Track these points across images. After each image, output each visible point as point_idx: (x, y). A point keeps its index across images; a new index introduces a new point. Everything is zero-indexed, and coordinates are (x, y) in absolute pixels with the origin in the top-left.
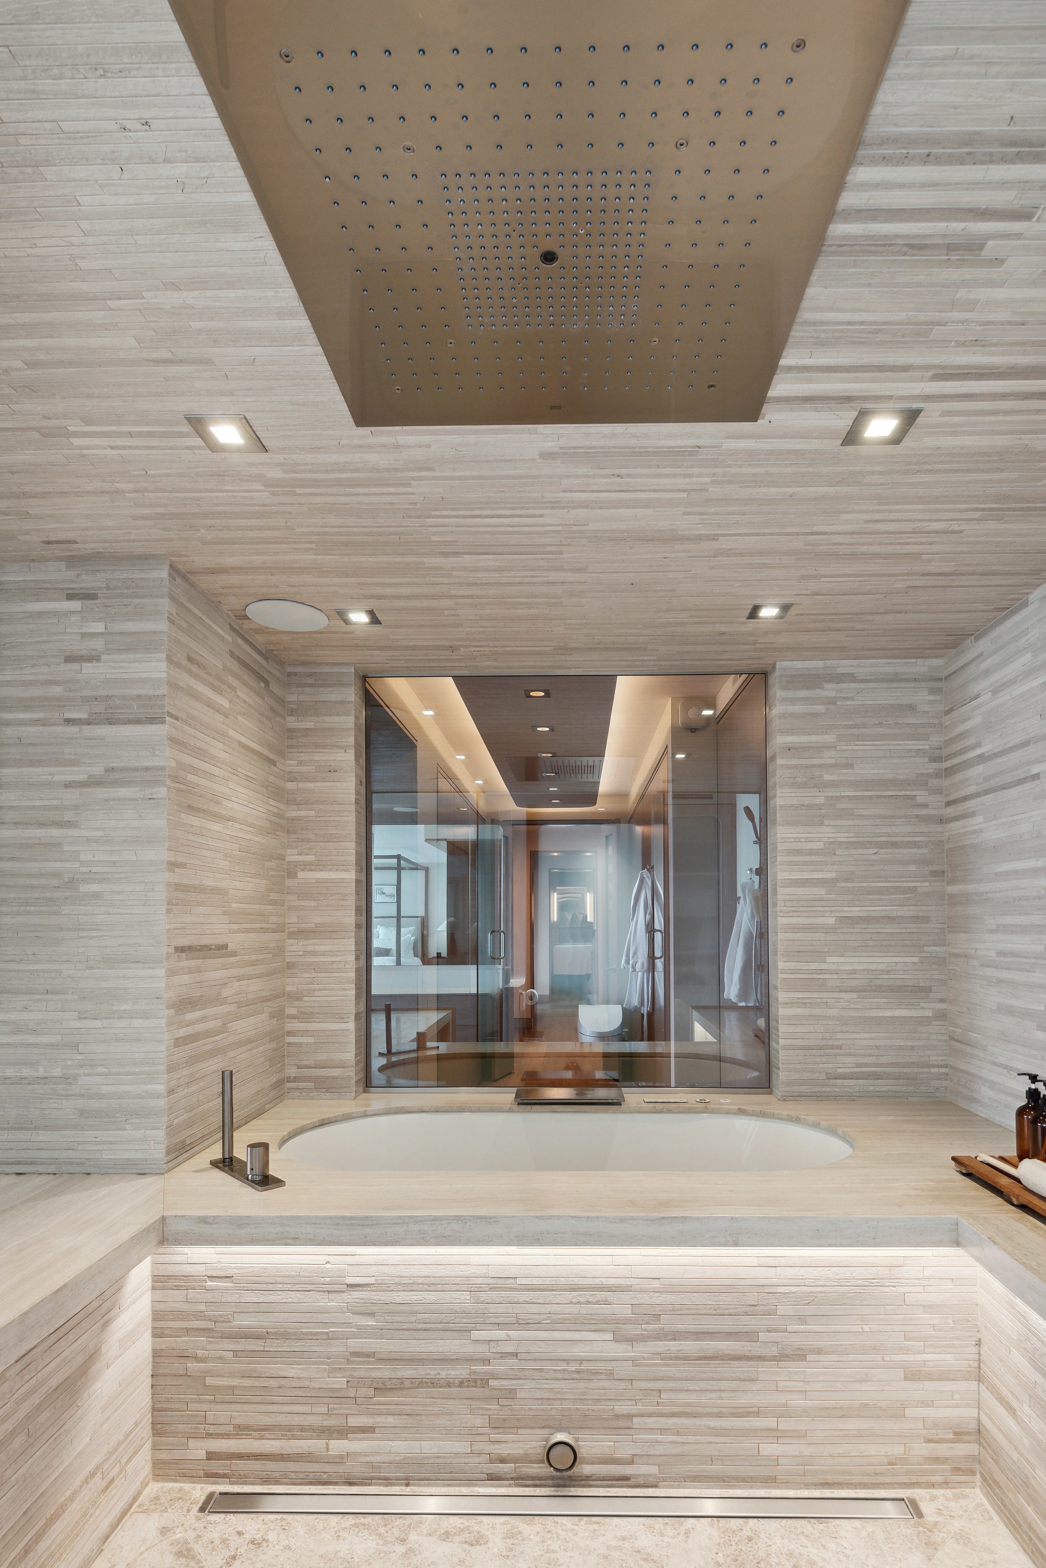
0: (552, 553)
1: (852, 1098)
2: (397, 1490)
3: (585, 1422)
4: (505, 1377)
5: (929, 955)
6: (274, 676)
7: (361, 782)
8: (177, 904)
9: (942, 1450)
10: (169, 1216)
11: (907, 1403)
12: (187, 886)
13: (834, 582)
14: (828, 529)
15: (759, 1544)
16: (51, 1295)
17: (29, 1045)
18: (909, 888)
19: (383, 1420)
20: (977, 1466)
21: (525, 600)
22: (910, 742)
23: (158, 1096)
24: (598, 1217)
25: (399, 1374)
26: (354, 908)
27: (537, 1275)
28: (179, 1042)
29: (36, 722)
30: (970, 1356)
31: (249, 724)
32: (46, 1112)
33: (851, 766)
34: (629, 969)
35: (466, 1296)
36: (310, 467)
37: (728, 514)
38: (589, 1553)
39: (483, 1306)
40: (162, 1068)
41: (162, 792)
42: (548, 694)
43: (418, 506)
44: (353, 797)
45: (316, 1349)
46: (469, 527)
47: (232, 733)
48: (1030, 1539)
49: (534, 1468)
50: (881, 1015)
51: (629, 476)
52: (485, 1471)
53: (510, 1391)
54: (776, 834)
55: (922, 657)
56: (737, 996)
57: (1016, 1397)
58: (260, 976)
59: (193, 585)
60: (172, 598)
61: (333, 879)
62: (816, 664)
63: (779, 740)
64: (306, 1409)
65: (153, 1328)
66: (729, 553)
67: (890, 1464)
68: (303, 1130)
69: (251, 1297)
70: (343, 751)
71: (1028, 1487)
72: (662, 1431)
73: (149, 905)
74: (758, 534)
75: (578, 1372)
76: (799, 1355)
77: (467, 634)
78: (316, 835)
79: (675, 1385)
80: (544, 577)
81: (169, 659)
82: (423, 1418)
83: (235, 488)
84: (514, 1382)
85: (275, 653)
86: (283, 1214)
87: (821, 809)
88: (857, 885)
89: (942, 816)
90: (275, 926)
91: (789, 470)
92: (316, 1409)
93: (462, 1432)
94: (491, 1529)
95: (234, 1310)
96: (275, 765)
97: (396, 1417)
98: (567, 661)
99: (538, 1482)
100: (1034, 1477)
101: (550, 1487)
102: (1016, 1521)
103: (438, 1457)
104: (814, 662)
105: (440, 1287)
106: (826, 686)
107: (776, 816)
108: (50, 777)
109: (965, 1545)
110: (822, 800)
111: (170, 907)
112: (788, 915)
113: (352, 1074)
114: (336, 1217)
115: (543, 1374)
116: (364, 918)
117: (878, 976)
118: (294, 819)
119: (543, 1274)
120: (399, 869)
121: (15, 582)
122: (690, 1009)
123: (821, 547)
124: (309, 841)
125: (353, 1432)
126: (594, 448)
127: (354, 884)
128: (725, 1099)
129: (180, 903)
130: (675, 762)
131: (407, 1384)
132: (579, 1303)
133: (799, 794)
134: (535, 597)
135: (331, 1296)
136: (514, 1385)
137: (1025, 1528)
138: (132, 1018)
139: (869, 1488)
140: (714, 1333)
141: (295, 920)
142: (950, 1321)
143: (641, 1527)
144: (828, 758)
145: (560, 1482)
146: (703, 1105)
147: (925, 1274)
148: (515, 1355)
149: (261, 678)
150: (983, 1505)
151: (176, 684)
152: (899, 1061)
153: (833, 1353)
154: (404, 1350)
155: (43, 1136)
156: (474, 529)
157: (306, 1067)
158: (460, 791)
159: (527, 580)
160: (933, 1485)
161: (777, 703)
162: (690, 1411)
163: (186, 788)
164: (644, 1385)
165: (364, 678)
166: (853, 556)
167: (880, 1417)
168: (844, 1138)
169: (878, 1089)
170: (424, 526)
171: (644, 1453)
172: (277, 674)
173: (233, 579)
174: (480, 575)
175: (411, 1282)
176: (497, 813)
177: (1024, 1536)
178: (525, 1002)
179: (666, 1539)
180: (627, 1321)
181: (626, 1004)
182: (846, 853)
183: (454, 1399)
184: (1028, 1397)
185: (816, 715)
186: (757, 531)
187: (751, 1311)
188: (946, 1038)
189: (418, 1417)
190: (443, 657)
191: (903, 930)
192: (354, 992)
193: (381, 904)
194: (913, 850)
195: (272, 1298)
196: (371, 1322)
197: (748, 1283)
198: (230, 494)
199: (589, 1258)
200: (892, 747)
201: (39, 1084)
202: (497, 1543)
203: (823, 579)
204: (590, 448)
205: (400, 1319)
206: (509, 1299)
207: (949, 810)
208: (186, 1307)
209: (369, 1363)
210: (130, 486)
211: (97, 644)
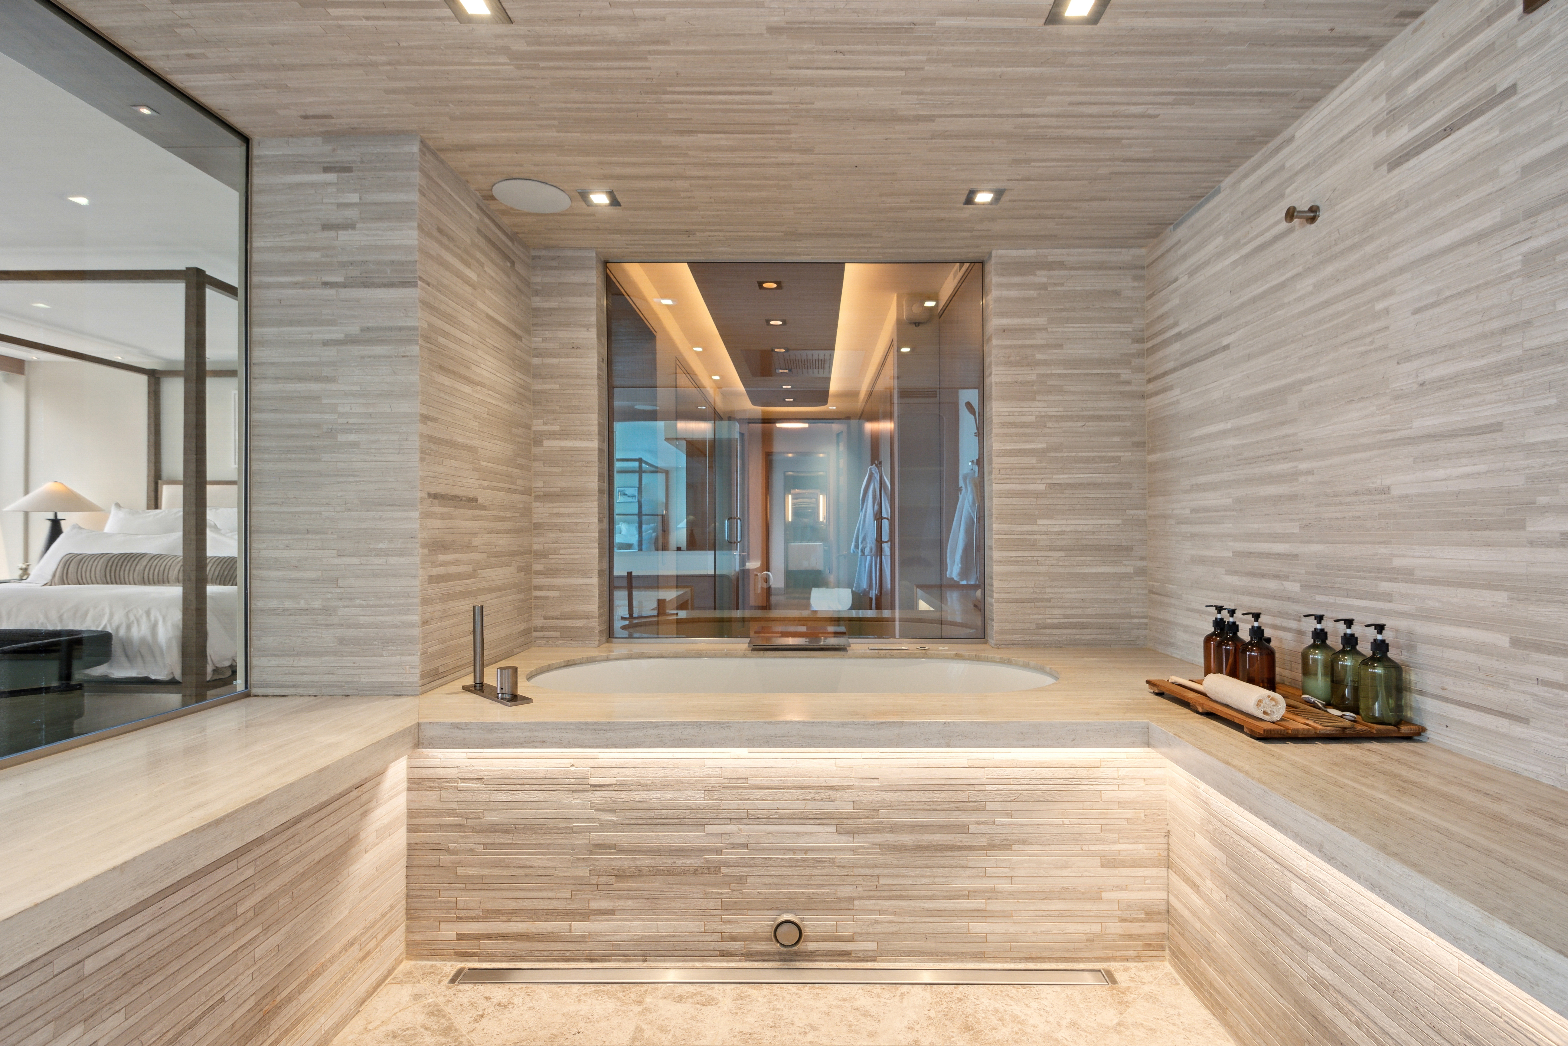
0: (780, 132)
1: (1060, 646)
2: (635, 964)
3: (810, 905)
4: (737, 865)
5: (1131, 517)
6: (519, 257)
7: (603, 359)
8: (430, 454)
9: (1135, 928)
10: (424, 723)
11: (1103, 887)
12: (438, 439)
13: (1043, 167)
14: (1036, 111)
15: (968, 1004)
16: (314, 773)
17: (291, 580)
18: (1113, 457)
19: (623, 904)
20: (1167, 943)
21: (757, 182)
22: (1116, 325)
23: (413, 626)
24: (822, 723)
25: (638, 863)
26: (597, 474)
27: (766, 775)
28: (433, 579)
29: (295, 285)
30: (1160, 846)
31: (496, 299)
32: (307, 641)
33: (1060, 346)
34: (858, 553)
35: (701, 795)
36: (552, 39)
37: (944, 94)
38: (812, 1011)
39: (716, 803)
40: (417, 600)
41: (415, 350)
42: (779, 284)
43: (655, 81)
44: (595, 372)
45: (561, 841)
46: (702, 104)
47: (479, 304)
48: (1211, 994)
49: (763, 945)
50: (1087, 571)
51: (851, 52)
52: (717, 948)
53: (741, 877)
54: (991, 409)
55: (1126, 247)
56: (959, 574)
57: (1199, 875)
58: (508, 532)
59: (442, 162)
60: (423, 171)
61: (577, 447)
62: (1030, 253)
63: (995, 322)
64: (551, 894)
65: (408, 825)
66: (945, 135)
67: (1088, 940)
68: (549, 669)
69: (501, 796)
70: (585, 329)
71: (1209, 950)
72: (881, 912)
73: (404, 453)
74: (971, 116)
75: (803, 860)
76: (1006, 845)
77: (702, 218)
78: (561, 407)
79: (892, 871)
80: (774, 157)
81: (420, 228)
82: (660, 901)
83: (482, 61)
84: (745, 869)
85: (520, 236)
86: (530, 721)
87: (1033, 386)
88: (1066, 454)
89: (1144, 392)
90: (522, 489)
91: (998, 49)
92: (560, 895)
93: (696, 914)
94: (722, 994)
95: (485, 808)
96: (521, 340)
97: (635, 901)
98: (797, 247)
99: (766, 958)
100: (1214, 941)
101: (777, 961)
102: (1199, 982)
103: (673, 936)
104: (1027, 251)
105: (676, 787)
106: (1038, 272)
107: (991, 392)
108: (309, 336)
109: (1154, 1003)
110: (1034, 378)
111: (424, 456)
112: (1002, 482)
113: (596, 624)
114: (580, 723)
115: (771, 862)
116: (606, 485)
117: (1084, 537)
118: (539, 392)
119: (772, 775)
120: (640, 471)
121: (274, 156)
122: (915, 587)
123: (1030, 131)
124: (554, 412)
125: (595, 915)
126: (818, 23)
127: (596, 452)
128: (943, 648)
129: (432, 454)
130: (901, 356)
131: (645, 871)
132: (805, 800)
133: (1012, 372)
134: (766, 179)
135: (576, 795)
136: (744, 872)
137: (1207, 986)
138: (388, 555)
139: (1069, 962)
140: (928, 826)
141: (541, 484)
142: (1142, 815)
143: (860, 991)
144: (1040, 339)
145: (787, 957)
146: (923, 651)
147: (1120, 774)
148: (746, 846)
149: (507, 258)
150: (1171, 974)
151: (427, 252)
152: (1103, 612)
153: (1037, 843)
154: (642, 842)
155: (304, 662)
156: (707, 106)
157: (553, 618)
158: (698, 386)
159: (758, 161)
160: (1127, 959)
161: (993, 288)
162: (906, 894)
163: (437, 349)
164: (863, 871)
165: (606, 263)
166: (1061, 140)
167: (1080, 899)
168: (1050, 674)
169: (1083, 638)
170: (660, 103)
171: (863, 932)
172: (522, 256)
173: (481, 157)
174: (713, 155)
175: (649, 782)
176: (733, 412)
177: (1206, 994)
178: (761, 585)
179: (883, 1000)
180: (849, 816)
181: (856, 587)
182: (1056, 425)
183: (690, 884)
184: (1209, 872)
185: (1028, 300)
186: (970, 112)
187: (962, 806)
188: (1146, 592)
189: (655, 901)
190: (679, 242)
191: (1108, 496)
192: (597, 551)
193: (623, 504)
194: (1117, 423)
195: (520, 797)
196: (612, 818)
197: (959, 782)
198: (477, 67)
199: (815, 761)
200: (1098, 330)
201: (300, 615)
202: (727, 1003)
203: (1033, 164)
204: (813, 23)
205: (639, 815)
206: (741, 797)
207: (1151, 386)
208: (439, 806)
209: (610, 853)
210: (383, 58)
211: (352, 214)
